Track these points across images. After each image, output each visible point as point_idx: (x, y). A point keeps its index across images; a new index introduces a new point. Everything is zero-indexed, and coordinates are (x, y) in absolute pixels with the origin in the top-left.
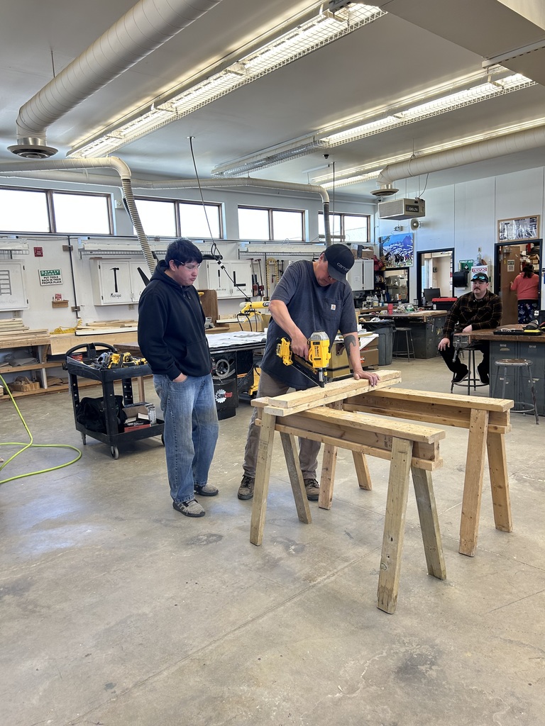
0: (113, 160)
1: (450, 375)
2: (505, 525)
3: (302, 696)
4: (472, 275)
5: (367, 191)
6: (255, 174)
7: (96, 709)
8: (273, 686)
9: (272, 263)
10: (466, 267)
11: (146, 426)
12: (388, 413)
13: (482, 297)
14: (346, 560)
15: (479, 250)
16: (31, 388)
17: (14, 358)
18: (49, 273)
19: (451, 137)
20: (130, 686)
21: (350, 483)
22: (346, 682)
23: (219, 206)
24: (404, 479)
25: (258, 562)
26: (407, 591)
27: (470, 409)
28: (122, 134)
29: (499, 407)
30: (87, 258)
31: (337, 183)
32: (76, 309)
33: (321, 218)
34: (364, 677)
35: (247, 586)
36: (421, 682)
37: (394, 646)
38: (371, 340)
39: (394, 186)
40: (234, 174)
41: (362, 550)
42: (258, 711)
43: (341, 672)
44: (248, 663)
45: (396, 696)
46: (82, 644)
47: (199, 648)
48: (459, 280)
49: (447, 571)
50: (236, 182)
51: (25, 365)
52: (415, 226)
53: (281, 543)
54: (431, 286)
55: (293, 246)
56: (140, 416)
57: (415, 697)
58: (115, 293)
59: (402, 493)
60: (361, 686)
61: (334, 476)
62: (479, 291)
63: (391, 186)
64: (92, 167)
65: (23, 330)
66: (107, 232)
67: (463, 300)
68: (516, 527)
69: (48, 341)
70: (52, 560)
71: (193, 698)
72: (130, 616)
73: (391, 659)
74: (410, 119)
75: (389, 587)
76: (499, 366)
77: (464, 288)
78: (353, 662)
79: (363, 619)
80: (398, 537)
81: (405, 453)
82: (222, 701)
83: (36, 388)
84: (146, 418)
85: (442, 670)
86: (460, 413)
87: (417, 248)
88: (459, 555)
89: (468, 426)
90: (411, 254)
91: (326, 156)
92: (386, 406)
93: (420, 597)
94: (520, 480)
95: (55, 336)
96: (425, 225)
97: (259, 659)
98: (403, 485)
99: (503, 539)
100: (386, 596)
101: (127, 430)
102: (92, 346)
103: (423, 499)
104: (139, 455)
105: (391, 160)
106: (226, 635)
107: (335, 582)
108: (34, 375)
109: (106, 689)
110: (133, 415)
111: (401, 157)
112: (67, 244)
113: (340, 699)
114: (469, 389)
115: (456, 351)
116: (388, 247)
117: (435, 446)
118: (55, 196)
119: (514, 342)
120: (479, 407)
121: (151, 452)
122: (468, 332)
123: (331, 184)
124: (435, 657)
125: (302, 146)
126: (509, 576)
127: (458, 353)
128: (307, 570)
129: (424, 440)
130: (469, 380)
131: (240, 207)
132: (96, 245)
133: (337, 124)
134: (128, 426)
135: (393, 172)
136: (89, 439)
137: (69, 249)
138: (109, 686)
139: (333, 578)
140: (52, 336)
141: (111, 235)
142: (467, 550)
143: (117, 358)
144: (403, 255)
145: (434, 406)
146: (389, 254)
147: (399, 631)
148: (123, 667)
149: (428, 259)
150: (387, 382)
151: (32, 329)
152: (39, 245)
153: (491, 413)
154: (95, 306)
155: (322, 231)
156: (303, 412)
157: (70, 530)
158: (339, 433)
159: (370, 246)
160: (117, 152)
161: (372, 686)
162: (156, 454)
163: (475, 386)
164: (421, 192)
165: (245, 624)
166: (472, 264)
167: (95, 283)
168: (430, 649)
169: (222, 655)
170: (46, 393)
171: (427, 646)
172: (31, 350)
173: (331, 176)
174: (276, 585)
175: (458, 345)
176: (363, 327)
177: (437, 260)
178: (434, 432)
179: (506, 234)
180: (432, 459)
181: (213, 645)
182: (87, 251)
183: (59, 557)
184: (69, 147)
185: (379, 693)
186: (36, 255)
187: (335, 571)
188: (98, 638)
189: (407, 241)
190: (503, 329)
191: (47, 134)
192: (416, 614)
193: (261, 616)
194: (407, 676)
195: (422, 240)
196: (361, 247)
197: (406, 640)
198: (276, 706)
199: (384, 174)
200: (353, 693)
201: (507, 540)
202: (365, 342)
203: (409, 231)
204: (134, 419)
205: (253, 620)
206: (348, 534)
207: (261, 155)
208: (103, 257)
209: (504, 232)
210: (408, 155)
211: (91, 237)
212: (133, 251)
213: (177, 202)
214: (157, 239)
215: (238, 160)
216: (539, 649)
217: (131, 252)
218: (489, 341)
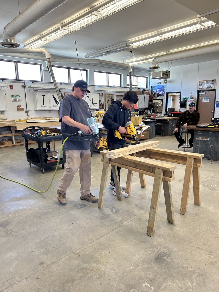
0: (43, 50)
1: (178, 143)
2: (198, 203)
3: (118, 268)
4: (188, 103)
5: (148, 67)
6: (102, 58)
7: (36, 272)
8: (106, 264)
9: (108, 95)
10: (186, 100)
11: (56, 160)
12: (154, 158)
13: (192, 112)
14: (135, 215)
15: (191, 93)
16: (8, 143)
17: (1, 131)
18: (16, 96)
20: (50, 264)
21: (138, 185)
22: (135, 263)
23: (87, 71)
24: (159, 185)
25: (100, 216)
26: (159, 228)
27: (187, 157)
28: (47, 39)
29: (198, 157)
30: (31, 91)
31: (135, 63)
32: (27, 112)
33: (128, 77)
34: (142, 261)
35: (96, 225)
36: (164, 263)
37: (154, 249)
38: (147, 128)
39: (158, 65)
40: (93, 58)
41: (142, 212)
42: (101, 274)
43: (133, 259)
44: (97, 255)
45: (154, 268)
46: (30, 247)
47: (77, 249)
48: (183, 105)
49: (175, 220)
50: (94, 61)
51: (6, 134)
52: (166, 82)
53: (110, 208)
54: (171, 107)
55: (116, 88)
56: (54, 156)
57: (162, 269)
58: (43, 106)
59: (158, 190)
60: (141, 264)
61: (131, 182)
62: (191, 110)
64: (34, 52)
65: (5, 120)
66: (40, 80)
67: (185, 113)
68: (202, 204)
69: (15, 125)
70: (18, 214)
71: (75, 269)
72: (50, 236)
73: (153, 254)
74: (166, 38)
75: (152, 226)
76: (197, 140)
77: (184, 108)
78: (138, 255)
79: (142, 239)
80: (156, 207)
81: (160, 174)
82: (86, 270)
83: (10, 144)
84: (56, 157)
85: (172, 259)
86: (183, 159)
87: (166, 91)
88: (179, 214)
89: (185, 164)
90: (164, 93)
91: (131, 52)
92: (153, 155)
93: (164, 230)
94: (204, 185)
95: (18, 122)
96: (170, 82)
97: (101, 254)
98: (159, 187)
99: (197, 208)
100: (150, 230)
101: (48, 162)
102: (34, 127)
103: (166, 193)
104: (53, 172)
105: (158, 54)
106: (88, 244)
107: (131, 224)
108: (10, 138)
109: (40, 265)
110: (51, 156)
111: (162, 54)
112: (24, 85)
113: (132, 269)
114: (185, 149)
115: (181, 134)
116: (155, 90)
117: (172, 172)
118: (19, 64)
119: (204, 131)
120: (190, 157)
121: (58, 171)
122: (186, 126)
123: (133, 63)
124: (169, 254)
125: (122, 47)
126: (199, 223)
128: (120, 219)
129: (168, 169)
131: (95, 71)
132: (36, 85)
133: (136, 38)
134: (48, 160)
135: (158, 60)
136: (32, 165)
137: (24, 87)
138: (42, 263)
139: (130, 223)
141: (42, 81)
142: (183, 212)
143: (44, 133)
144: (161, 94)
145: (172, 156)
146: (155, 93)
147: (156, 243)
148: (47, 256)
149: (170, 96)
150: (154, 146)
151: (9, 119)
152: (12, 84)
153: (195, 159)
154: (35, 111)
155: (128, 83)
156: (121, 157)
157: (25, 202)
158: (134, 166)
159: (147, 89)
160: (45, 47)
161: (145, 264)
162: (60, 172)
163: (187, 148)
164: (169, 68)
165: (96, 240)
166: (188, 99)
167: (35, 101)
168: (168, 251)
169: (86, 252)
170: (15, 146)
171: (167, 249)
172: (8, 128)
173: (133, 60)
174: (108, 225)
175: (181, 131)
176: (144, 123)
177: (174, 96)
178: (172, 166)
179: (202, 86)
180: (171, 177)
181: (83, 248)
182: (32, 88)
183: (21, 212)
184: (25, 44)
185: (148, 267)
186: (10, 89)
187: (131, 219)
188: (37, 245)
189: (162, 88)
190: (199, 125)
191: (16, 38)
192: (162, 237)
193: (102, 237)
194: (159, 261)
195: (168, 88)
196: (144, 90)
197: (159, 247)
198: (107, 272)
199: (155, 60)
200: (138, 267)
201: (198, 209)
202: (144, 129)
203: (163, 84)
204: (51, 158)
205: (99, 238)
206: (136, 205)
207: (104, 50)
208: (38, 90)
209: (201, 86)
210: (165, 53)
211: (33, 82)
212: (50, 88)
213: (69, 69)
214: (61, 84)
215: (95, 52)
216: (209, 251)
217: (50, 89)
218: (194, 130)
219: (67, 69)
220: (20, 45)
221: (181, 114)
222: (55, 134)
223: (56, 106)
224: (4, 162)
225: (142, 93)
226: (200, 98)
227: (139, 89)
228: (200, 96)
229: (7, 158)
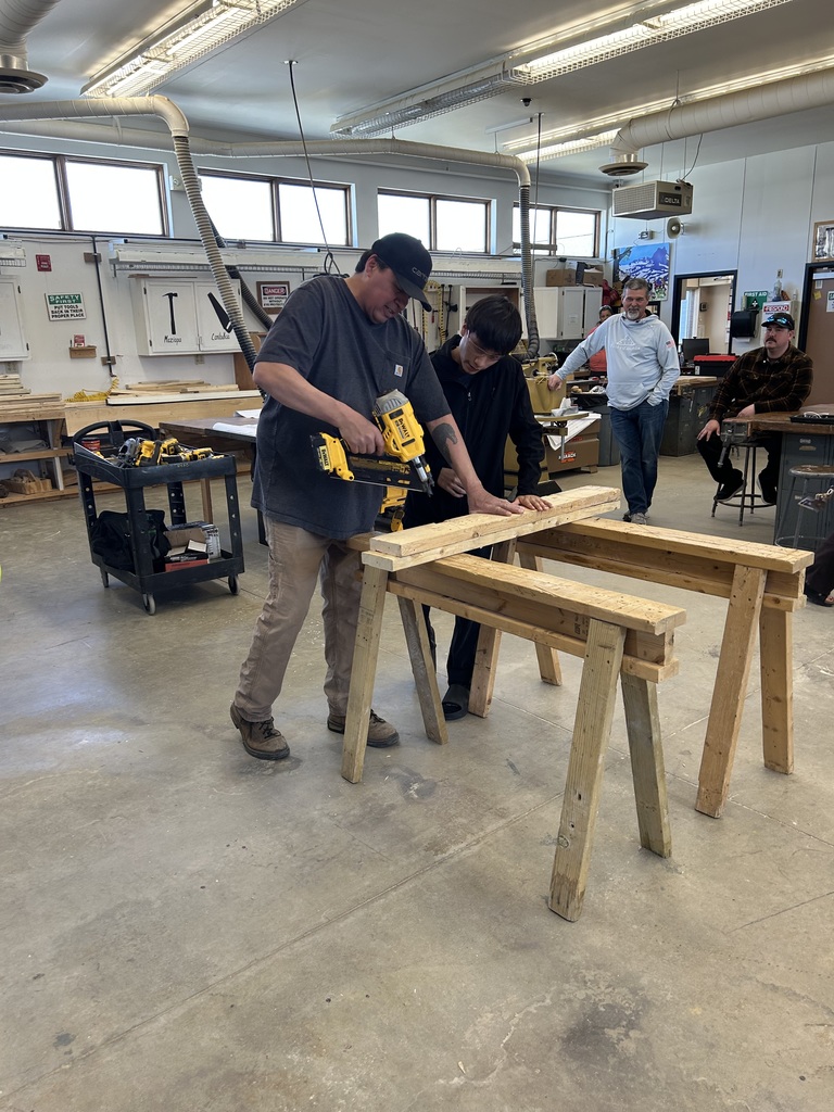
0: (159, 102)
1: (713, 487)
2: (781, 763)
3: (392, 1079)
4: (765, 317)
5: (593, 167)
6: (409, 132)
7: (33, 1083)
8: (345, 1056)
9: (433, 290)
10: (755, 304)
11: (201, 562)
12: (592, 563)
13: (779, 356)
14: (502, 815)
15: (779, 274)
16: (37, 488)
17: (10, 440)
18: (64, 298)
19: (746, 69)
20: (99, 1042)
21: (527, 672)
22: (475, 1054)
23: (346, 189)
24: (606, 695)
25: (352, 812)
26: (601, 879)
27: (735, 564)
28: (169, 52)
29: (787, 564)
30: (123, 275)
31: (544, 151)
32: (109, 362)
33: (517, 212)
34: (506, 1047)
35: (327, 856)
36: (607, 1062)
37: (567, 986)
38: (588, 423)
39: (640, 156)
40: (369, 131)
41: (531, 797)
42: (312, 1105)
43: (468, 1035)
44: (308, 1008)
45: (559, 1088)
46: (32, 954)
47: (229, 973)
48: (742, 326)
49: (673, 844)
50: (372, 145)
51: (26, 452)
52: (675, 229)
53: (397, 776)
54: (694, 335)
55: (468, 261)
56: (193, 546)
57: (594, 1093)
58: (171, 336)
59: (602, 719)
60: (499, 1064)
61: (495, 663)
62: (773, 345)
63: (636, 157)
64: (122, 113)
65: (21, 394)
66: (159, 232)
67: (748, 359)
68: (799, 765)
69: (60, 414)
70: (14, 793)
71: (202, 1073)
72: (120, 906)
73: (559, 1013)
74: (673, 29)
75: (571, 877)
76: (795, 477)
77: (748, 340)
78: (490, 1016)
79: (518, 930)
80: (591, 795)
81: (611, 648)
82: (251, 1082)
83: (45, 489)
84: (201, 548)
85: (646, 1039)
86: (713, 571)
87: (677, 269)
88: (692, 814)
89: (727, 594)
90: (665, 279)
91: (527, 101)
92: (589, 551)
93: (622, 892)
94: (815, 677)
95: (73, 404)
96: (693, 229)
97: (329, 1000)
98: (604, 705)
99: (776, 786)
100: (564, 892)
101: (169, 568)
102: (116, 426)
103: (638, 725)
104: (190, 608)
105: (639, 110)
106: (278, 950)
107: (479, 855)
108: (44, 468)
109: (56, 1046)
110: (182, 542)
111: (655, 106)
112: (92, 251)
113: (459, 1090)
114: (742, 511)
115: (724, 449)
116: (628, 267)
117: (667, 639)
118: (69, 166)
119: (825, 435)
120: (750, 562)
121: (210, 605)
122: (748, 417)
123: (533, 154)
124: (636, 1013)
125: (484, 81)
126: (782, 859)
127: (728, 451)
128: (434, 830)
129: (646, 627)
130: (744, 496)
131: (382, 192)
132: (138, 253)
133: (544, 38)
134: (171, 562)
135: (639, 132)
136: (112, 579)
137: (93, 259)
138: (64, 1039)
139: (476, 849)
140: (69, 405)
141: (164, 236)
142: (709, 803)
143: (150, 447)
144: (652, 281)
145: (671, 556)
146: (628, 278)
147: (577, 957)
148: (93, 1005)
149: (693, 290)
150: (593, 509)
151: (35, 393)
152: (44, 250)
153: (770, 573)
154: (140, 356)
155: (517, 238)
156: (431, 564)
157: (53, 739)
158: (495, 604)
159: (598, 263)
160: (164, 87)
161: (519, 1065)
162: (218, 608)
163: (752, 507)
164: (687, 171)
165: (314, 931)
166: (764, 299)
167: (138, 318)
168: (630, 996)
169: (266, 988)
170: (63, 497)
171: (625, 990)
172: (37, 427)
173: (533, 138)
174: (377, 856)
175: (729, 438)
176: (574, 403)
177: (708, 292)
178: (668, 612)
179: (826, 246)
180: (659, 660)
181: (253, 968)
182: (126, 263)
183: (27, 787)
184: (85, 79)
185: (530, 1081)
186: (40, 269)
187: (482, 834)
188: (62, 945)
189: (659, 257)
190: (810, 411)
191: (26, 47)
192: (611, 925)
193: (344, 916)
194: (584, 1048)
195: (686, 255)
196: (582, 265)
197: (589, 976)
198: (344, 1097)
199: (625, 136)
200: (483, 1078)
201: (783, 789)
202: (574, 428)
203: (662, 239)
204: (182, 551)
205: (329, 922)
206: (512, 766)
207: (412, 96)
208: (151, 273)
209: (824, 243)
210: (668, 102)
211: (129, 240)
212: (199, 265)
213: (274, 182)
214: (241, 244)
215: (375, 106)
216: (824, 1007)
217: (197, 268)
218: (781, 432)
219: (267, 185)
220: (46, 79)
221: (732, 362)
222: (197, 452)
223: (224, 337)
224: (10, 566)
225: (574, 276)
226: (818, 296)
227: (563, 260)
228: (819, 286)
229: (25, 548)
